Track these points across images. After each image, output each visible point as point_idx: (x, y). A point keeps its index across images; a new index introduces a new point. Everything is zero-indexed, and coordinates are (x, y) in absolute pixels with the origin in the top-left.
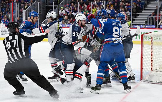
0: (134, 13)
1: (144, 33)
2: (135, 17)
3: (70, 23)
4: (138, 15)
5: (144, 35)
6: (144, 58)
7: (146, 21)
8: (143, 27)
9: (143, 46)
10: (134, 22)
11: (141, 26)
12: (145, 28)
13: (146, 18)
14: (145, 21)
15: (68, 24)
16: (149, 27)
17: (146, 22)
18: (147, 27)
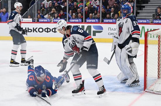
0: (139, 5)
1: (151, 29)
2: (140, 10)
3: (57, 18)
4: (144, 7)
5: (149, 33)
6: (148, 61)
7: (154, 14)
8: (150, 22)
9: (147, 47)
10: (138, 15)
11: (148, 20)
12: (152, 23)
13: (154, 11)
14: (152, 15)
15: (55, 18)
16: (157, 22)
17: (154, 16)
18: (155, 21)
